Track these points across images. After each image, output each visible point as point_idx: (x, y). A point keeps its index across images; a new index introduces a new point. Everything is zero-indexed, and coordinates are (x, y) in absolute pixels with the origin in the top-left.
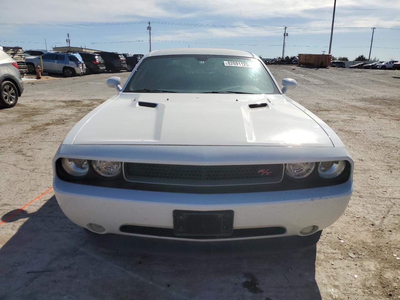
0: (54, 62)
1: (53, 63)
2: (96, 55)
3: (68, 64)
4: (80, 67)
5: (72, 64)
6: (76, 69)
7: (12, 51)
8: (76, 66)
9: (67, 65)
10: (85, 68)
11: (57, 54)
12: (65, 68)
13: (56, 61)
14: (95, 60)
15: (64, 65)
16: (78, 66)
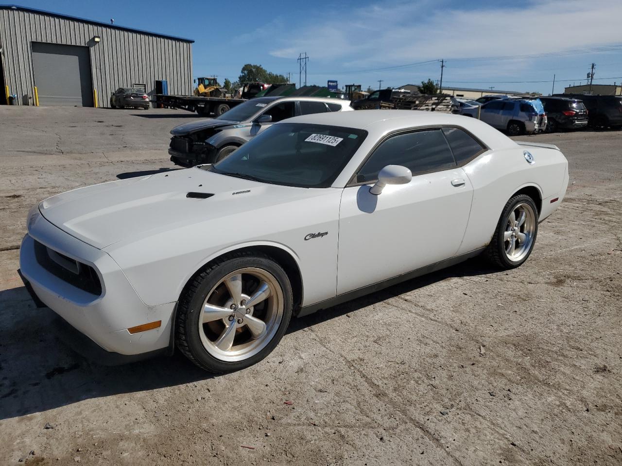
0: (498, 113)
1: (496, 115)
2: (574, 102)
3: (517, 116)
4: (535, 121)
5: (522, 117)
6: (527, 124)
7: (436, 100)
8: (528, 119)
9: (515, 118)
10: (546, 122)
11: (506, 101)
12: (512, 122)
13: (501, 111)
14: (571, 109)
15: (510, 118)
16: (530, 120)
